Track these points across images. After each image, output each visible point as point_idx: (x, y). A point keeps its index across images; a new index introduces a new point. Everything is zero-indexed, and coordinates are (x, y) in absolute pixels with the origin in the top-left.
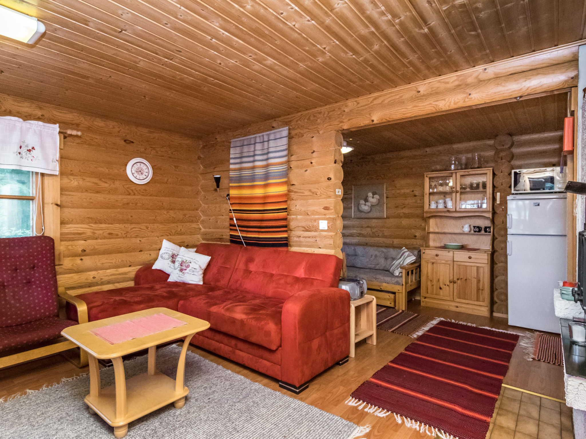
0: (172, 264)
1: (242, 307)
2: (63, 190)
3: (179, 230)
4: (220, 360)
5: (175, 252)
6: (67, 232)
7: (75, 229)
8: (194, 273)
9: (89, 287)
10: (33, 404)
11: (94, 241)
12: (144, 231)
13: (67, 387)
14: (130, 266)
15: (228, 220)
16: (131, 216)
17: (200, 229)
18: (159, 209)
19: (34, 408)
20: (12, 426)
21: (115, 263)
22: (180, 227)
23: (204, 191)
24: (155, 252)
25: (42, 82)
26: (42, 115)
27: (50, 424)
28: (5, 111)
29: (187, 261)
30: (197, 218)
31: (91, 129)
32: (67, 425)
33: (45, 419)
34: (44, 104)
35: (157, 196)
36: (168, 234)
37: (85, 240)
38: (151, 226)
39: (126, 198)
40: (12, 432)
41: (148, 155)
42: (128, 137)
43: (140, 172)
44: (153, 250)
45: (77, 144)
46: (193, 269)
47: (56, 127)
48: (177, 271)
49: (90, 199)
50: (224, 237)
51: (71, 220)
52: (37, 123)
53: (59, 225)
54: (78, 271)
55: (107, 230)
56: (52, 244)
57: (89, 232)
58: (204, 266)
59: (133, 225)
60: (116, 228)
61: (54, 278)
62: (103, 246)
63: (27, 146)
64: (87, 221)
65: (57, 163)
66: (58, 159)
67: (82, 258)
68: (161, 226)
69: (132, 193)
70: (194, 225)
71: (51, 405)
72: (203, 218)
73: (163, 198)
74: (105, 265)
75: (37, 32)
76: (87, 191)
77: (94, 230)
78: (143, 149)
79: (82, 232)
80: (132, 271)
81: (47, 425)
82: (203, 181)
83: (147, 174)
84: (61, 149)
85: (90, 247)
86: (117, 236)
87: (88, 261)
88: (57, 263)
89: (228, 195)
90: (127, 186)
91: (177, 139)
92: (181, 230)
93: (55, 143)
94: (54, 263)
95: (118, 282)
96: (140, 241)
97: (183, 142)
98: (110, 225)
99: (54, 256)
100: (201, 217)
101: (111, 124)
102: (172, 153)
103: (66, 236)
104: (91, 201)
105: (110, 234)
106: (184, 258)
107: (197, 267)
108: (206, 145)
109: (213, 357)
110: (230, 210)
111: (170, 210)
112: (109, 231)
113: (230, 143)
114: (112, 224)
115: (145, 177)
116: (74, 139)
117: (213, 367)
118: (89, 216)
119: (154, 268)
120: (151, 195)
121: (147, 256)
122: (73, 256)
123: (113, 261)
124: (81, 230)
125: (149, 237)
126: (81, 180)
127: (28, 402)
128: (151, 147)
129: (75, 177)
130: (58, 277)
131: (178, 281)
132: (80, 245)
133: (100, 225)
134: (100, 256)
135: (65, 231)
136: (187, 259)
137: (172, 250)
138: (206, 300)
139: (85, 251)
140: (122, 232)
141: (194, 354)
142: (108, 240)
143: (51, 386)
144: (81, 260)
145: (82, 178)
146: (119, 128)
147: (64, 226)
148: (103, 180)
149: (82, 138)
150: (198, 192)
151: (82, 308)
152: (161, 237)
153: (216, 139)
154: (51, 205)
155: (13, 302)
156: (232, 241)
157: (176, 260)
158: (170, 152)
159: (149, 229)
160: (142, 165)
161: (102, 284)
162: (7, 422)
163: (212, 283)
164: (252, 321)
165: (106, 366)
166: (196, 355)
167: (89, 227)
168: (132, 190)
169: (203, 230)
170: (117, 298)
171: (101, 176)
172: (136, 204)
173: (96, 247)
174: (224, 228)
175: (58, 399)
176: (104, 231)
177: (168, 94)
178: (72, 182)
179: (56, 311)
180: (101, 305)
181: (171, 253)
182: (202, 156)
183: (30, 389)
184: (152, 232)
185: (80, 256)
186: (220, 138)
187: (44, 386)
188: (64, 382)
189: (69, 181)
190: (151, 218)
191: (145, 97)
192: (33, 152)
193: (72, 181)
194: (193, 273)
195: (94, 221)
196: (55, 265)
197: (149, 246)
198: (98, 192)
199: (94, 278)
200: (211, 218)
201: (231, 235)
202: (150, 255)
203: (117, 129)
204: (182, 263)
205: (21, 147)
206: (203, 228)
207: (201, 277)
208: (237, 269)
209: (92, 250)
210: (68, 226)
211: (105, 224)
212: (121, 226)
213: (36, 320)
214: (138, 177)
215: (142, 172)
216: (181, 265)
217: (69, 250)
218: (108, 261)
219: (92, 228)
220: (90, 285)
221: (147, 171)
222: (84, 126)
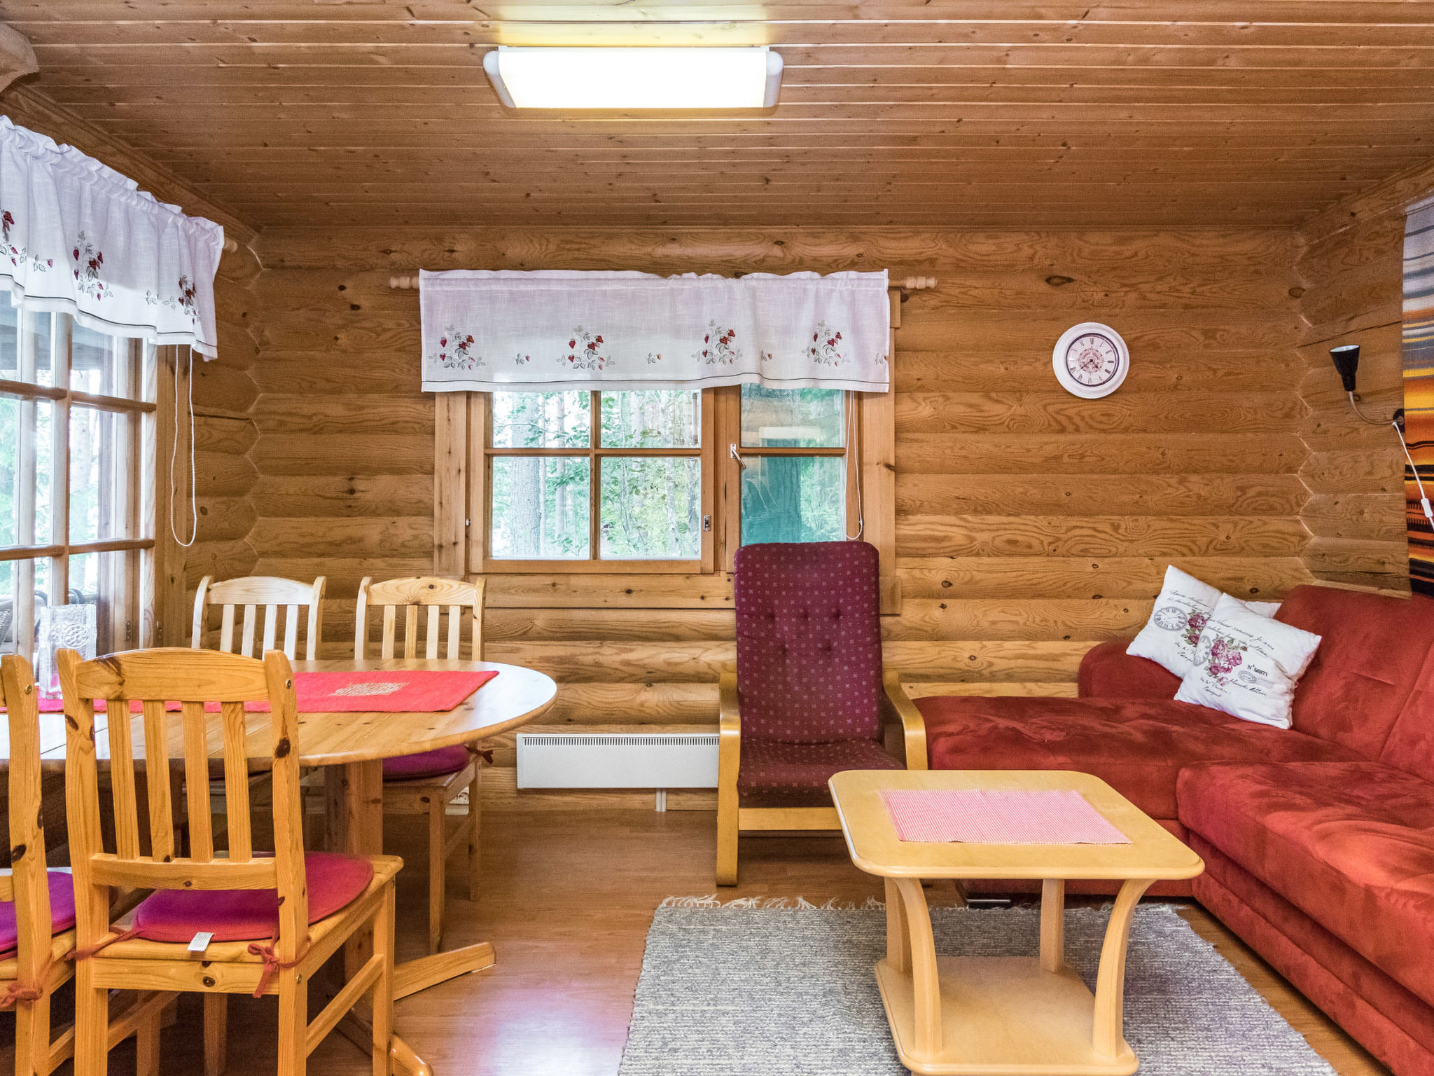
0: (1191, 647)
1: (1387, 841)
2: (900, 430)
3: (1223, 538)
4: (1305, 1016)
5: (1201, 609)
6: (910, 533)
7: (929, 526)
8: (1256, 686)
9: (963, 681)
10: (797, 933)
11: (972, 561)
12: (1107, 537)
13: (869, 922)
14: (1067, 638)
15: (1403, 505)
16: (1068, 494)
17: (1304, 537)
18: (1156, 472)
19: (795, 945)
20: (746, 966)
21: (1025, 624)
22: (1226, 528)
23: (1315, 404)
24: (1144, 603)
25: (837, 180)
26: (858, 255)
27: (807, 993)
28: (793, 261)
29: (1233, 640)
30: (1292, 497)
31: (961, 264)
32: (834, 1014)
33: (803, 978)
34: (863, 228)
35: (1145, 431)
36: (1185, 550)
37: (952, 558)
38: (1126, 522)
39: (1053, 443)
40: (743, 977)
41: (1117, 310)
42: (1058, 270)
43: (1091, 363)
44: (1136, 598)
45: (933, 309)
46: (1252, 671)
47: (882, 278)
48: (1202, 671)
49: (962, 448)
50: (1388, 568)
51: (918, 503)
52: (845, 277)
53: (893, 516)
54: (937, 636)
55: (1002, 532)
56: (872, 561)
57: (958, 535)
58: (1296, 666)
59: (1076, 518)
60: (1028, 527)
61: (876, 646)
62: (994, 575)
63: (827, 333)
64: (955, 506)
65: (886, 362)
66: (887, 354)
67: (946, 602)
68: (1157, 524)
69: (1071, 427)
70: (1277, 523)
71: (825, 950)
72: (1313, 497)
73: (1162, 436)
74: (999, 626)
75: (768, 77)
76: (954, 427)
77: (971, 531)
78: (1101, 295)
79: (942, 534)
80: (1074, 653)
81: (801, 994)
82: (1312, 371)
83: (1111, 367)
84: (897, 329)
85: (962, 574)
86: (1028, 550)
87: (959, 614)
88: (885, 608)
89: (1400, 413)
90: (1058, 407)
91: (1209, 244)
92: (1228, 538)
93: (882, 317)
94: (878, 609)
95: (1037, 681)
96: (1095, 566)
97: (1230, 249)
98: (1012, 519)
99: (877, 591)
100: (1306, 493)
101: (1010, 241)
102: (1193, 293)
103: (909, 545)
104: (964, 453)
105: (1010, 542)
106: (1223, 629)
107: (1266, 665)
108: (1321, 245)
109: (1279, 994)
110: (1408, 469)
111: (1186, 471)
112: (1008, 535)
113: (1404, 218)
114: (1017, 515)
115: (1106, 376)
116: (924, 298)
117: (1268, 1026)
118: (958, 493)
119: (1132, 650)
120: (1126, 430)
121: (1115, 612)
122: (924, 597)
123: (1021, 620)
124: (940, 531)
125: (1122, 555)
126: (941, 400)
127: (790, 925)
128: (1125, 285)
129: (926, 395)
130: (885, 644)
131: (1206, 704)
132: (939, 570)
133: (988, 517)
134: (987, 602)
135: (906, 530)
136: (1234, 635)
137: (1192, 603)
138: (1265, 783)
139: (950, 585)
140: (1041, 538)
141: (1220, 958)
142: (1009, 560)
143: (843, 908)
144: (943, 606)
145: (943, 396)
146: (1031, 246)
147: (903, 518)
148: (993, 395)
149: (940, 292)
150: (1292, 409)
151: (915, 733)
152: (1160, 559)
153: (1353, 214)
154: (876, 468)
155: (796, 688)
156: (1416, 587)
157: (1203, 634)
158: (1187, 289)
159: (1121, 531)
160: (1097, 340)
161: (993, 678)
162: (744, 954)
163: (1324, 732)
164: (1405, 905)
165: (966, 904)
166: (1226, 964)
167: (958, 522)
168: (1069, 418)
169: (1314, 540)
170: (1003, 723)
171: (988, 389)
172: (1083, 456)
173: (978, 576)
174: (1388, 535)
175: (843, 943)
176: (996, 533)
177: (1123, 115)
178: (920, 409)
179: (876, 727)
180: (958, 734)
181: (1187, 610)
182: (1306, 285)
183: (805, 898)
184: (1131, 541)
185: (939, 597)
186: (1365, 209)
187: (831, 901)
188: (869, 907)
189: (914, 405)
190: (1125, 498)
191: (1064, 145)
192: (840, 345)
193: (920, 404)
194: (1252, 686)
195: (972, 507)
196: (878, 615)
197: (1124, 584)
198: (981, 429)
199: (972, 658)
200: (1341, 498)
201: (1412, 562)
202: (1126, 610)
203: (1027, 251)
204: (1216, 647)
205: (815, 337)
206: (1314, 530)
207: (1284, 702)
208: (1419, 693)
209: (967, 583)
210: (913, 519)
211: (1000, 514)
212: (1042, 521)
213: (836, 742)
214: (1085, 380)
215: (1096, 361)
216: (1214, 654)
217: (914, 578)
218: (1009, 617)
219: (967, 525)
220: (964, 677)
221: (1111, 357)
222: (946, 261)
